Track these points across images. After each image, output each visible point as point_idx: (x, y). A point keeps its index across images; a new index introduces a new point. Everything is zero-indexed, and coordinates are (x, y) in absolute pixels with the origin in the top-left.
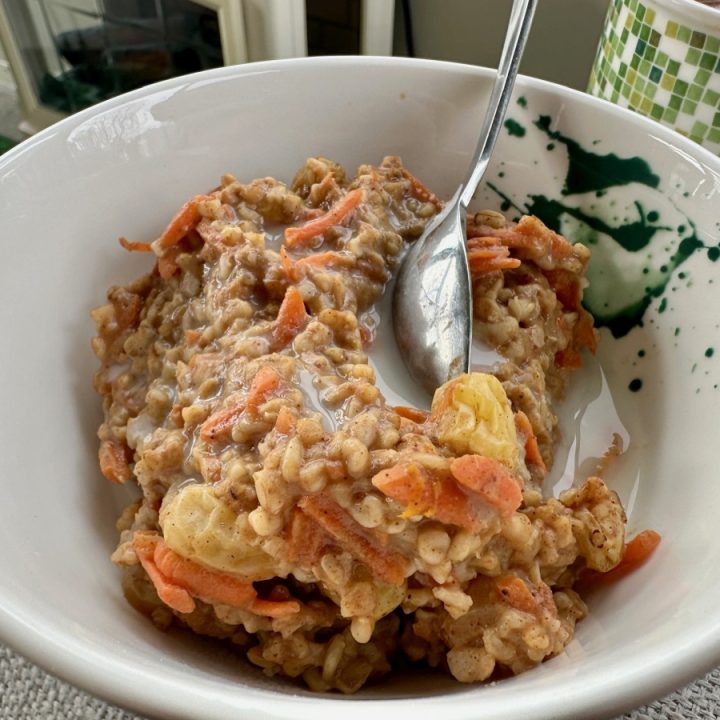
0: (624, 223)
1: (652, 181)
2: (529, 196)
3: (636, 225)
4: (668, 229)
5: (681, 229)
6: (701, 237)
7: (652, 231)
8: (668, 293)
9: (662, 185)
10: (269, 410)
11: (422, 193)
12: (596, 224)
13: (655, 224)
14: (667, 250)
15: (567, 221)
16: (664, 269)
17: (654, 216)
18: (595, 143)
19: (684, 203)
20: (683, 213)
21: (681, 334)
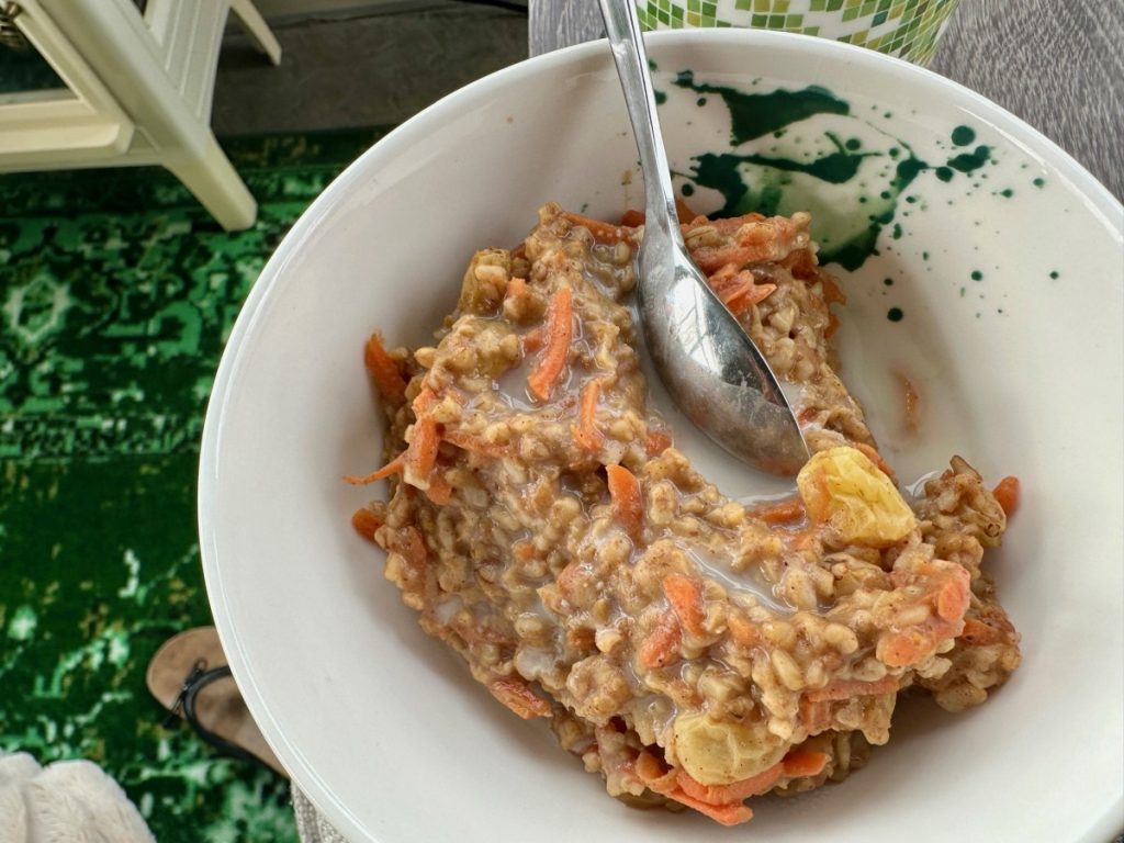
0: (820, 157)
1: (841, 108)
2: (692, 159)
3: (834, 157)
4: (877, 154)
5: (894, 153)
6: (921, 157)
7: (857, 160)
8: (898, 218)
9: (853, 110)
10: (717, 625)
11: (605, 234)
12: (785, 165)
13: (859, 152)
14: (882, 175)
15: (747, 170)
16: (885, 195)
17: (854, 144)
18: (755, 83)
19: (887, 125)
20: (891, 136)
21: (931, 258)
